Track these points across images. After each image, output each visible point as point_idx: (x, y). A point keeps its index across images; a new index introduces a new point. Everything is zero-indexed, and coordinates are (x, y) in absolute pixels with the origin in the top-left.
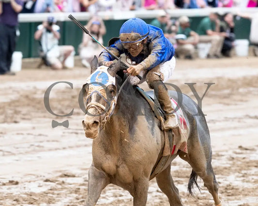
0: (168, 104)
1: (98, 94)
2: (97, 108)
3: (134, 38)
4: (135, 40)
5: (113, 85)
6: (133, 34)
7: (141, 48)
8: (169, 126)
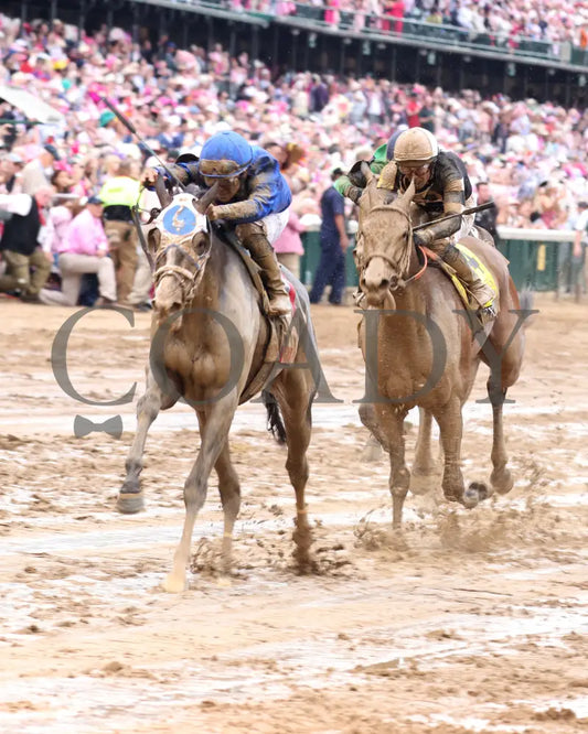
0: (275, 276)
1: (178, 250)
2: (177, 275)
3: (226, 169)
4: (227, 172)
5: (203, 232)
6: (226, 163)
7: (238, 187)
8: (278, 307)
